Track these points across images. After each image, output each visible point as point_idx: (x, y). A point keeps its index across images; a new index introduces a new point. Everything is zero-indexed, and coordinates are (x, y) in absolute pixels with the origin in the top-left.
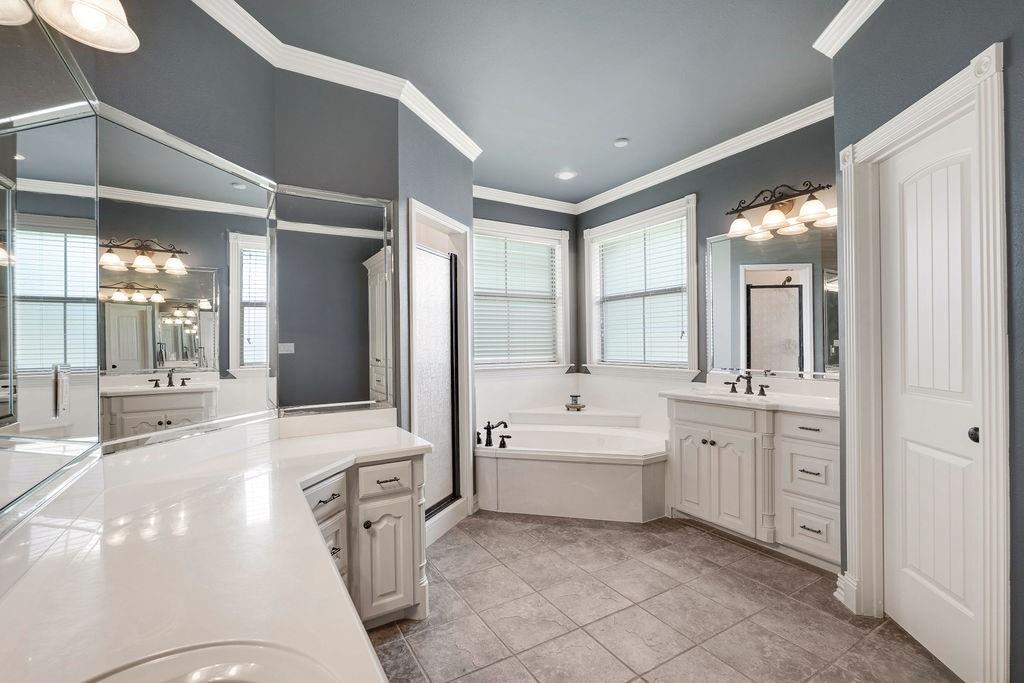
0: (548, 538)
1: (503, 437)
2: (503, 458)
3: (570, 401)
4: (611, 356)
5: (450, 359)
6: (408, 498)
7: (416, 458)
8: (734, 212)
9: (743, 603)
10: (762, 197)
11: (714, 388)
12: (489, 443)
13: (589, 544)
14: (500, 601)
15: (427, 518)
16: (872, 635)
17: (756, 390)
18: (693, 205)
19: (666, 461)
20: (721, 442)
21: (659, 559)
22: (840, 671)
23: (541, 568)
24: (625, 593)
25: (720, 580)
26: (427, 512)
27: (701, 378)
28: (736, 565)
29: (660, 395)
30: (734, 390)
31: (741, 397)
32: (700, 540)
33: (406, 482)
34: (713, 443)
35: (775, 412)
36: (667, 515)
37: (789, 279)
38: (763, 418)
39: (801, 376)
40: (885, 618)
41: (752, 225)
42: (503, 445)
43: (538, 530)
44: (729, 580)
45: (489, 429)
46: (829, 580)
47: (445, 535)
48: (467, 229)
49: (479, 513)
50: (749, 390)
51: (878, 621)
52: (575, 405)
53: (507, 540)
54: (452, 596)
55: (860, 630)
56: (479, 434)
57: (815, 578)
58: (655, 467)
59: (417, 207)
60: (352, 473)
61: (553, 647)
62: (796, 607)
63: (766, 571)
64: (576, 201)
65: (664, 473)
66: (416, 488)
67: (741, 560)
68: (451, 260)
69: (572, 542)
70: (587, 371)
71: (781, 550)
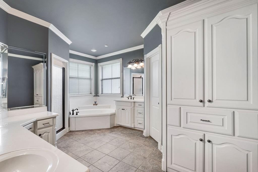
0: (88, 134)
1: (77, 112)
2: (77, 117)
3: (94, 103)
4: (104, 92)
5: (62, 94)
6: (52, 127)
7: (54, 117)
8: (129, 63)
9: (128, 138)
10: (133, 61)
11: (125, 99)
12: (73, 114)
13: (98, 134)
14: (76, 148)
15: (57, 133)
16: (147, 139)
17: (132, 99)
18: (121, 60)
19: (115, 114)
20: (125, 109)
21: (113, 134)
22: (141, 145)
23: (86, 140)
24: (105, 141)
25: (124, 135)
26: (57, 132)
27: (123, 97)
28: (127, 133)
29: (114, 100)
30: (128, 99)
31: (130, 100)
32: (121, 129)
33: (51, 124)
34: (124, 109)
35: (135, 102)
36: (115, 126)
37: (141, 76)
38: (133, 104)
39: (142, 95)
40: (150, 136)
41: (132, 66)
42: (77, 114)
43: (86, 133)
44: (126, 135)
45: (73, 111)
46: (142, 132)
47: (61, 138)
48: (68, 61)
49: (70, 132)
50: (131, 99)
51: (149, 137)
52: (95, 104)
53: (78, 136)
54: (63, 150)
55: (146, 139)
56: (70, 112)
57: (140, 132)
58: (113, 116)
59: (54, 56)
60: (35, 123)
61: (89, 154)
62: (136, 137)
63: (132, 133)
64: (96, 56)
65: (115, 117)
66: (54, 125)
67: (129, 131)
68: (63, 69)
69: (94, 134)
70: (98, 96)
71: (136, 129)
